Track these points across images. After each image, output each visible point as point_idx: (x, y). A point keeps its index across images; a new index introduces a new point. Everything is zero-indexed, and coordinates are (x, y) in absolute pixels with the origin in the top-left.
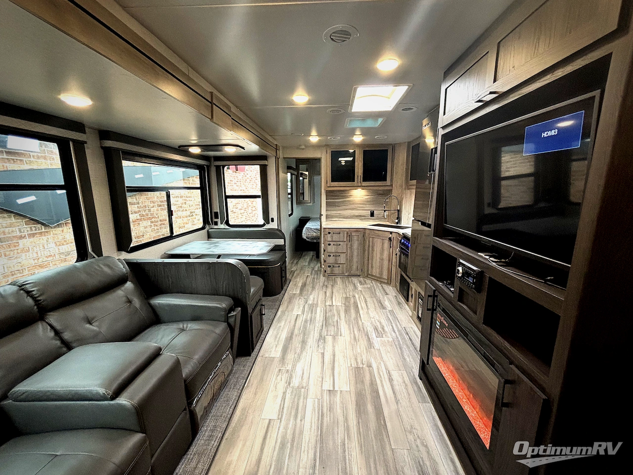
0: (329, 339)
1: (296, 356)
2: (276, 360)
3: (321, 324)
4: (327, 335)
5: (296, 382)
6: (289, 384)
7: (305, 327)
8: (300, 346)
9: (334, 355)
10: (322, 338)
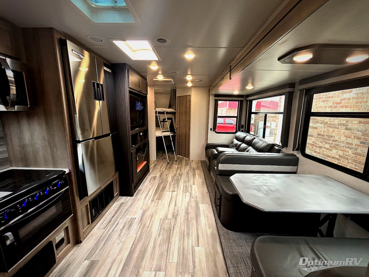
0: (170, 216)
1: (190, 204)
2: (200, 202)
3: (175, 232)
4: (171, 219)
5: (188, 194)
6: (190, 193)
7: (188, 227)
8: (189, 211)
9: (169, 205)
10: (175, 216)
